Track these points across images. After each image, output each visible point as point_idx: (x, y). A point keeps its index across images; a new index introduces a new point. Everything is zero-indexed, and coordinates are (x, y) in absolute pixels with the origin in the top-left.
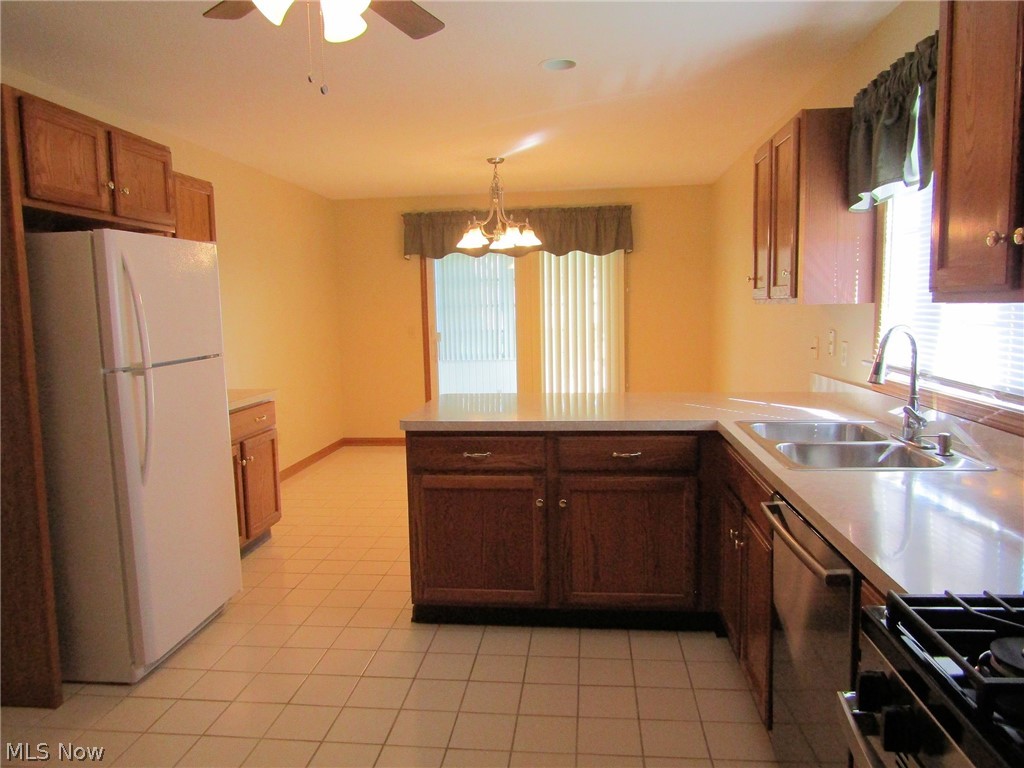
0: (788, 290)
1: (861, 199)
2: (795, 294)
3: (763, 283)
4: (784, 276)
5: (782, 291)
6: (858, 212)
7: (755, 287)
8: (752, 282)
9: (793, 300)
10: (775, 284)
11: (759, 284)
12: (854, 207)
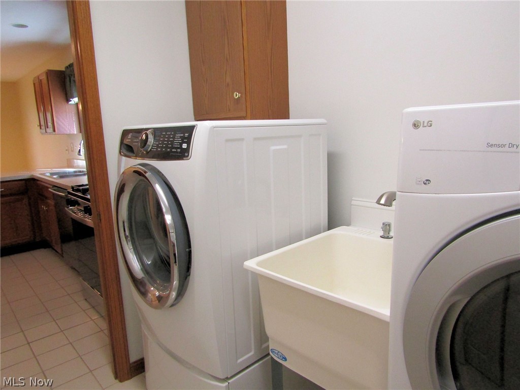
0: (52, 129)
1: (71, 101)
2: (54, 130)
3: (43, 127)
4: (50, 124)
5: (50, 130)
6: (71, 104)
7: (41, 129)
8: (39, 127)
9: (54, 133)
10: (47, 127)
11: (42, 127)
12: (70, 103)
